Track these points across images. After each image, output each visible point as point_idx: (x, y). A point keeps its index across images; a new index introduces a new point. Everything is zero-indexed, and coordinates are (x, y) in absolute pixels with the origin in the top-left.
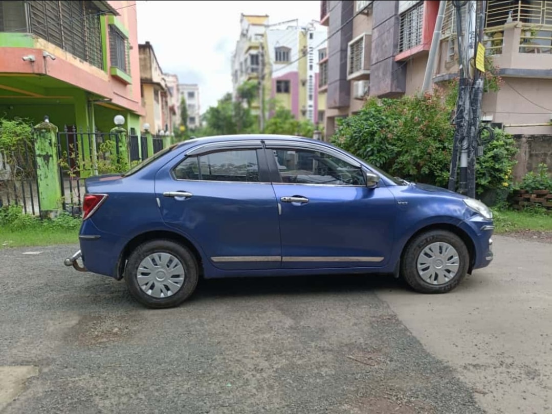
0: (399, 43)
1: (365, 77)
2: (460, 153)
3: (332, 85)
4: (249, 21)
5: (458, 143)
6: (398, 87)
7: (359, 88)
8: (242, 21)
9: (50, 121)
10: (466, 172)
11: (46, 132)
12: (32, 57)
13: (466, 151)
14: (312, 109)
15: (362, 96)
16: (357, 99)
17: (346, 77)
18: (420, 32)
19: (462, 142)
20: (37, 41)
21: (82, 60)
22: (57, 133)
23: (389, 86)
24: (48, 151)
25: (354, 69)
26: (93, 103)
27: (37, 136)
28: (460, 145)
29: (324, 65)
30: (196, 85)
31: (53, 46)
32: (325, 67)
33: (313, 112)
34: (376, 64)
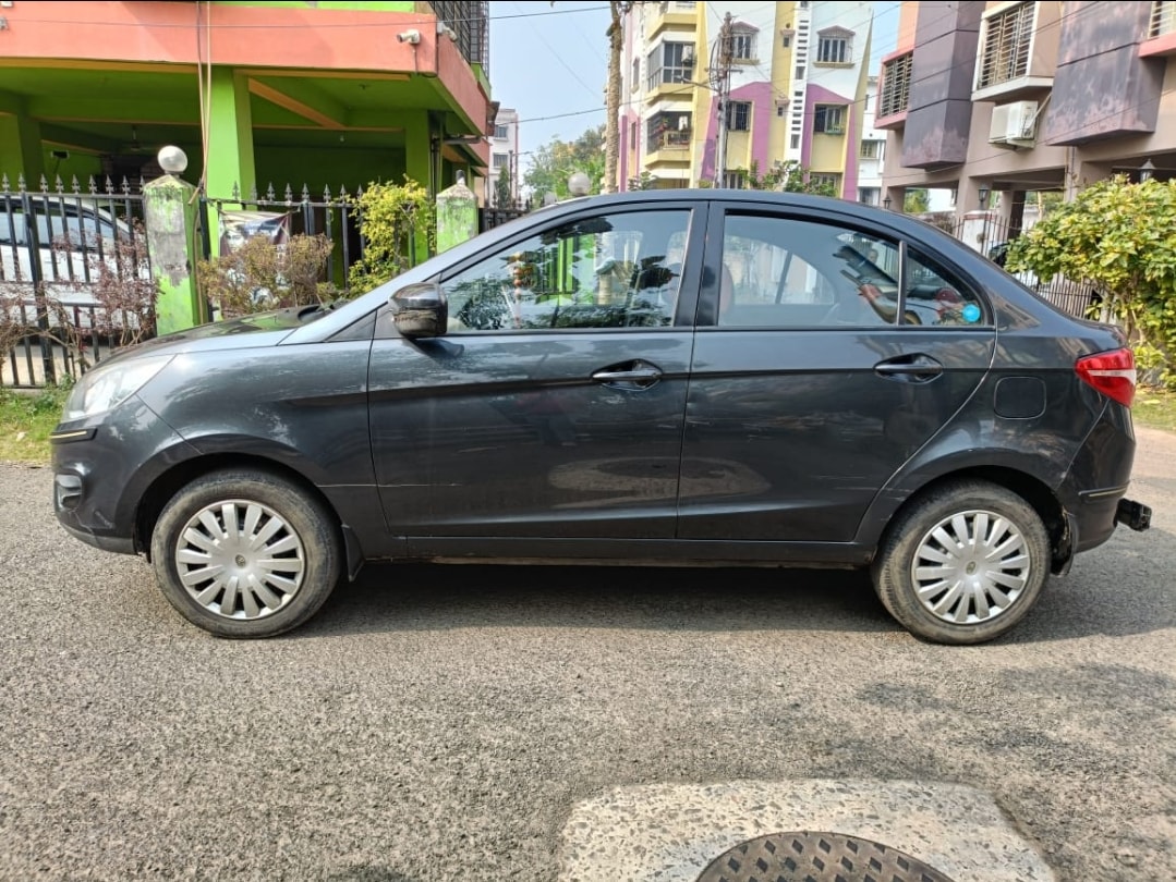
0: (1152, 15)
1: (1034, 94)
3: (923, 112)
6: (1137, 117)
7: (1010, 121)
12: (414, 33)
15: (1016, 139)
17: (969, 93)
23: (1118, 115)
25: (997, 76)
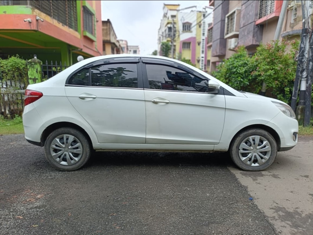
0: (259, 13)
1: (236, 36)
2: (301, 81)
3: (216, 42)
4: (168, 8)
5: (299, 73)
6: (257, 41)
7: (232, 43)
8: (164, 8)
9: (38, 58)
10: (305, 93)
11: (34, 64)
12: (29, 19)
13: (306, 79)
14: (203, 59)
15: (233, 48)
16: (230, 50)
17: (224, 36)
18: (273, 5)
19: (302, 73)
20: (34, 11)
21: (63, 25)
22: (42, 65)
23: (251, 41)
24: (36, 76)
25: (229, 32)
26: (72, 52)
27: (29, 66)
28: (300, 75)
29: (210, 30)
30: (137, 46)
31: (45, 15)
32: (211, 31)
33: (204, 61)
34: (243, 27)
